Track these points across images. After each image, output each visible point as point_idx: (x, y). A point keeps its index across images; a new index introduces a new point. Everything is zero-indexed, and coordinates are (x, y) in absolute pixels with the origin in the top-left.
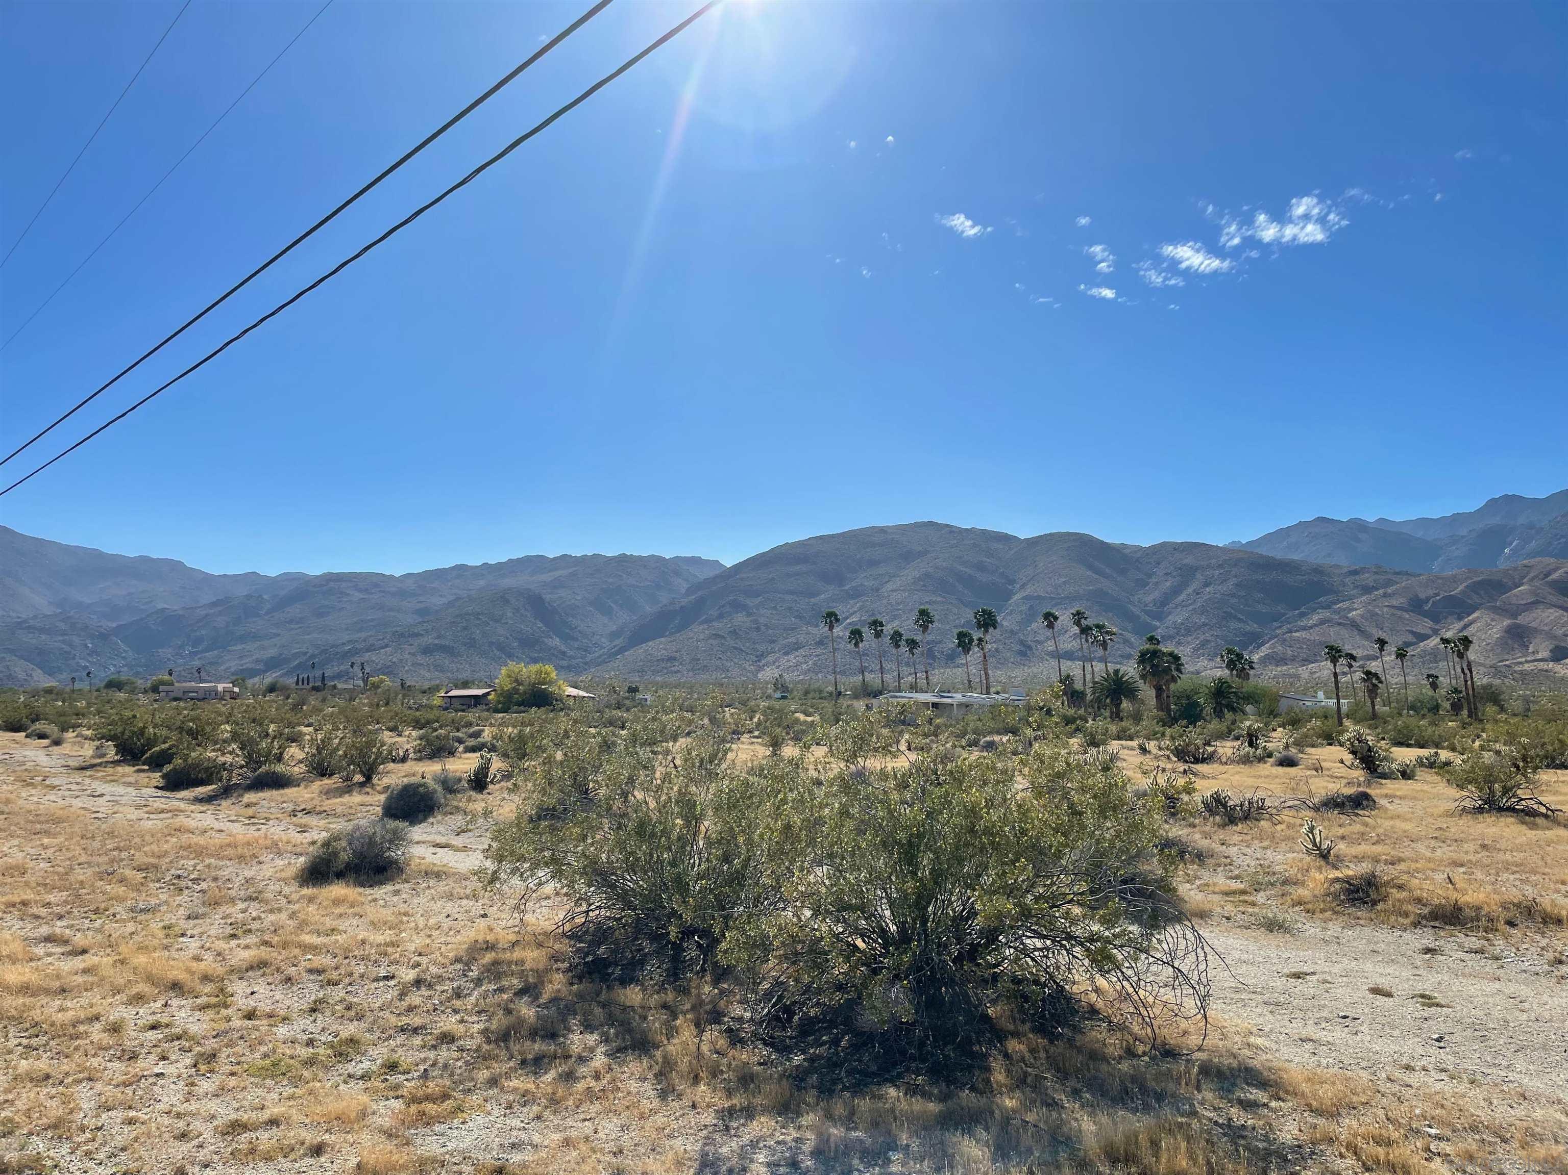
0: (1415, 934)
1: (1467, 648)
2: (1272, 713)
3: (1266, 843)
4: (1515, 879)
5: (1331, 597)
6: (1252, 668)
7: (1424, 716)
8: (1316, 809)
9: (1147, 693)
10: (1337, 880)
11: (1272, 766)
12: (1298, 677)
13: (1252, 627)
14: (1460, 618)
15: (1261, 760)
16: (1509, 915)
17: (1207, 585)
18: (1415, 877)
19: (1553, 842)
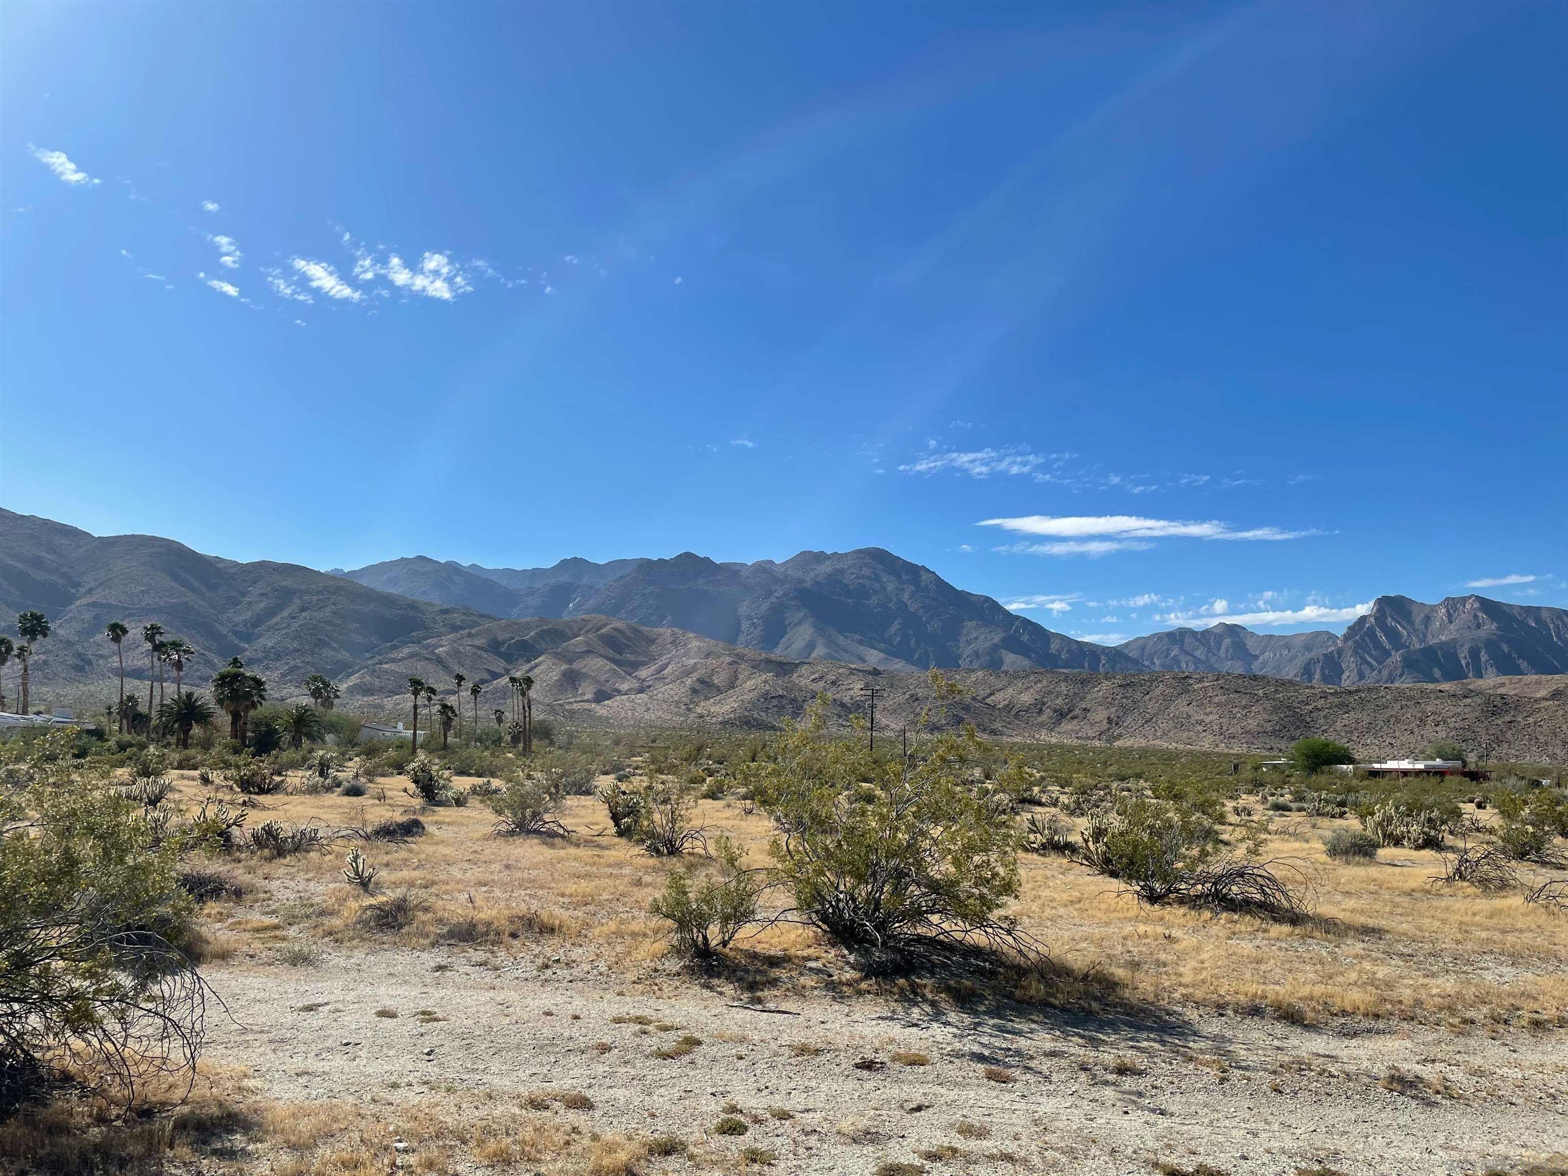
0: (432, 953)
1: (529, 688)
2: (352, 743)
3: (311, 875)
4: (526, 894)
5: (421, 633)
6: (337, 697)
7: (487, 748)
8: (367, 838)
9: (223, 718)
10: (371, 907)
11: (339, 796)
12: (382, 707)
13: (344, 656)
14: (528, 661)
15: (329, 789)
16: (512, 928)
17: (303, 609)
18: (443, 899)
19: (563, 859)
